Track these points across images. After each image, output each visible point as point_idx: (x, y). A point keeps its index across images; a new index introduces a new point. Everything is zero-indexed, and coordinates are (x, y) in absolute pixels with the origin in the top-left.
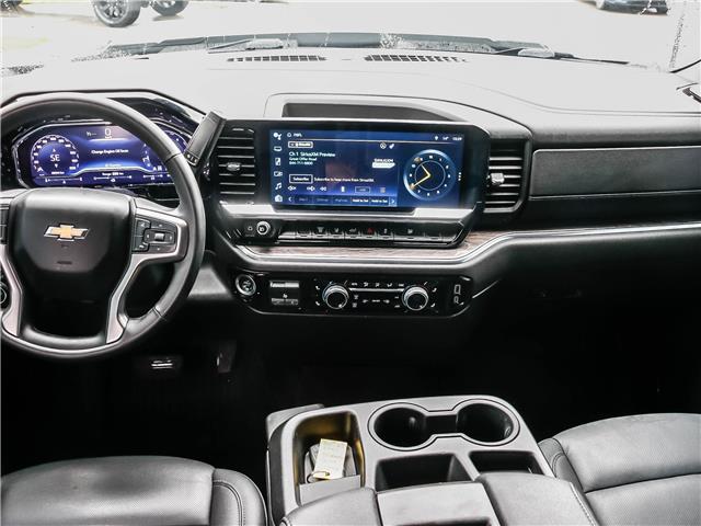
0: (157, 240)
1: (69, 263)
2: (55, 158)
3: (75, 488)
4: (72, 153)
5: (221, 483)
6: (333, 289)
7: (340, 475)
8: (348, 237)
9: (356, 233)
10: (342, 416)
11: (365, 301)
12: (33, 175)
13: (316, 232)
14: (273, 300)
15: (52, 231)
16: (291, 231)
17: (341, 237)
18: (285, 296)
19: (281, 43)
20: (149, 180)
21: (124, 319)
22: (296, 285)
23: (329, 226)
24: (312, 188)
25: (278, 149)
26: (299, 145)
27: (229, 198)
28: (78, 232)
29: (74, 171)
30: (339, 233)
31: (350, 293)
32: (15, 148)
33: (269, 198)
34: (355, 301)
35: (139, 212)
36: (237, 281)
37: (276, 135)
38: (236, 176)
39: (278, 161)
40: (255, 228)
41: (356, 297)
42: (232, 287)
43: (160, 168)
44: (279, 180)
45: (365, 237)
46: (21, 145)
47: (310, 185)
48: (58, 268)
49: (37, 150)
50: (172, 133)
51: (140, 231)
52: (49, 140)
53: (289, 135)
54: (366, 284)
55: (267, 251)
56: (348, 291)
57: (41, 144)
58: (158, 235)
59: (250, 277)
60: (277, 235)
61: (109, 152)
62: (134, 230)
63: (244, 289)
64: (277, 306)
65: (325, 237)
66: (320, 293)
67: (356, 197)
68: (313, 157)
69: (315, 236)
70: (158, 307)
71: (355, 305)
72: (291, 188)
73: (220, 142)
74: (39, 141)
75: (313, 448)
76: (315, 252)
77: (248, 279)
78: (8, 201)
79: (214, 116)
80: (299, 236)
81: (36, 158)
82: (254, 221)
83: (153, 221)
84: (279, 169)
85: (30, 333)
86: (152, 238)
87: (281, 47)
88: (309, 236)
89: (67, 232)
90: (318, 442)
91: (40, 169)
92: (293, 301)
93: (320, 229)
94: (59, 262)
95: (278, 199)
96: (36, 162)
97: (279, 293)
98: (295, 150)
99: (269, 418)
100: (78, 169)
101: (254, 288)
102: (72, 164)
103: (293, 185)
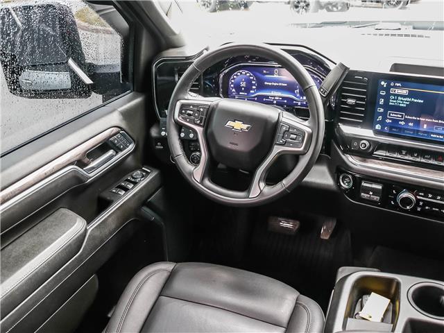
0: (291, 139)
1: (237, 145)
2: (243, 84)
3: (214, 281)
4: (253, 82)
5: (300, 304)
6: (405, 195)
7: (380, 320)
8: (423, 160)
9: (430, 159)
10: (391, 281)
11: (427, 208)
12: (229, 93)
13: (401, 153)
14: (362, 194)
15: (230, 123)
16: (383, 149)
17: (418, 160)
18: (371, 193)
19: (400, 26)
20: (297, 105)
21: (262, 184)
22: (380, 187)
23: (411, 151)
24: (403, 123)
25: (383, 93)
26: (398, 91)
27: (345, 122)
28: (245, 127)
29: (253, 94)
30: (417, 157)
31: (417, 199)
32: (221, 76)
33: (371, 126)
34: (420, 206)
35: (284, 120)
36: (341, 177)
37: (383, 83)
38: (352, 108)
39: (382, 101)
40: (358, 144)
41: (421, 203)
42: (337, 181)
43: (305, 98)
44: (380, 114)
45: (436, 163)
46: (225, 74)
47: (401, 121)
48: (230, 146)
49: (234, 79)
50: (315, 77)
51: (282, 132)
52: (241, 73)
53: (392, 84)
54: (430, 196)
55: (364, 161)
56: (416, 198)
57: (237, 75)
58: (292, 136)
59: (350, 177)
60: (373, 151)
61: (275, 84)
62: (278, 130)
63: (344, 184)
64: (364, 199)
65: (406, 158)
66: (396, 195)
67: (434, 133)
68: (407, 101)
69: (399, 156)
70: (284, 182)
71: (419, 209)
72: (388, 121)
73: (343, 84)
74: (236, 73)
75: (365, 297)
76: (397, 167)
77: (349, 177)
78: (209, 103)
79: (342, 65)
80: (388, 154)
81: (232, 83)
82: (359, 139)
83: (291, 127)
84: (381, 106)
85: (207, 182)
86: (288, 137)
87: (400, 29)
88: (395, 156)
89: (238, 125)
90: (369, 294)
91: (234, 90)
92: (376, 198)
93: (404, 152)
94: (231, 143)
95: (378, 127)
96: (232, 86)
97: (367, 190)
98: (395, 95)
99: (340, 270)
100: (255, 93)
101: (351, 184)
102: (252, 89)
103: (390, 119)
